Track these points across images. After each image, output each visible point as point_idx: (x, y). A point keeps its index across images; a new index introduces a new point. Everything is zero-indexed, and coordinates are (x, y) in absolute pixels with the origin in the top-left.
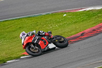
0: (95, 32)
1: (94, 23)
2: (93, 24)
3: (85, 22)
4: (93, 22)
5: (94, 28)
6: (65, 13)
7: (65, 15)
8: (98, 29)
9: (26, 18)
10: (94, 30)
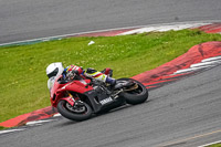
0: (157, 81)
1: (155, 62)
2: (151, 63)
3: (135, 58)
4: (152, 59)
5: (155, 72)
6: (92, 39)
7: (92, 42)
8: (163, 73)
9: (7, 47)
10: (154, 77)
